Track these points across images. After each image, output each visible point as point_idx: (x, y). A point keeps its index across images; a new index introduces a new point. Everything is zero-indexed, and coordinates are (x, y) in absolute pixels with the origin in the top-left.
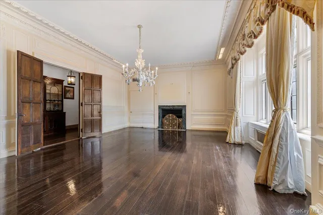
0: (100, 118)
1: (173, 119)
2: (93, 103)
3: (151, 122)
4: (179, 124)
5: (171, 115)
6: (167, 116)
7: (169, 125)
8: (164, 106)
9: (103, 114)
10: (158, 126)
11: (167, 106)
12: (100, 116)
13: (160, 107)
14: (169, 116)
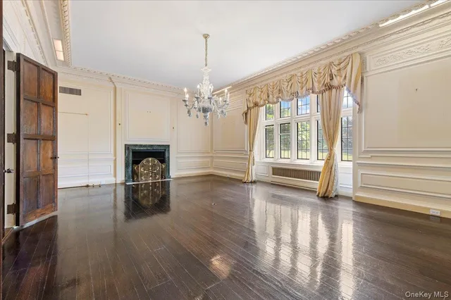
1: (154, 166)
4: (162, 172)
5: (150, 159)
6: (144, 161)
7: (148, 174)
8: (136, 145)
10: (124, 179)
11: (141, 146)
13: (127, 147)
14: (148, 162)
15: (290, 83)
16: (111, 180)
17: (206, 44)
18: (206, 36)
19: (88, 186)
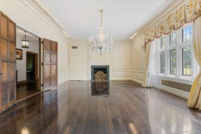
0: (56, 75)
1: (102, 74)
2: (51, 63)
3: (86, 76)
4: (105, 78)
6: (98, 73)
7: (99, 78)
8: (95, 66)
9: (58, 71)
10: (91, 79)
12: (57, 73)
13: (92, 67)
14: (99, 73)
15: (168, 21)
16: (87, 79)
17: (102, 15)
18: (101, 11)
19: (79, 81)
